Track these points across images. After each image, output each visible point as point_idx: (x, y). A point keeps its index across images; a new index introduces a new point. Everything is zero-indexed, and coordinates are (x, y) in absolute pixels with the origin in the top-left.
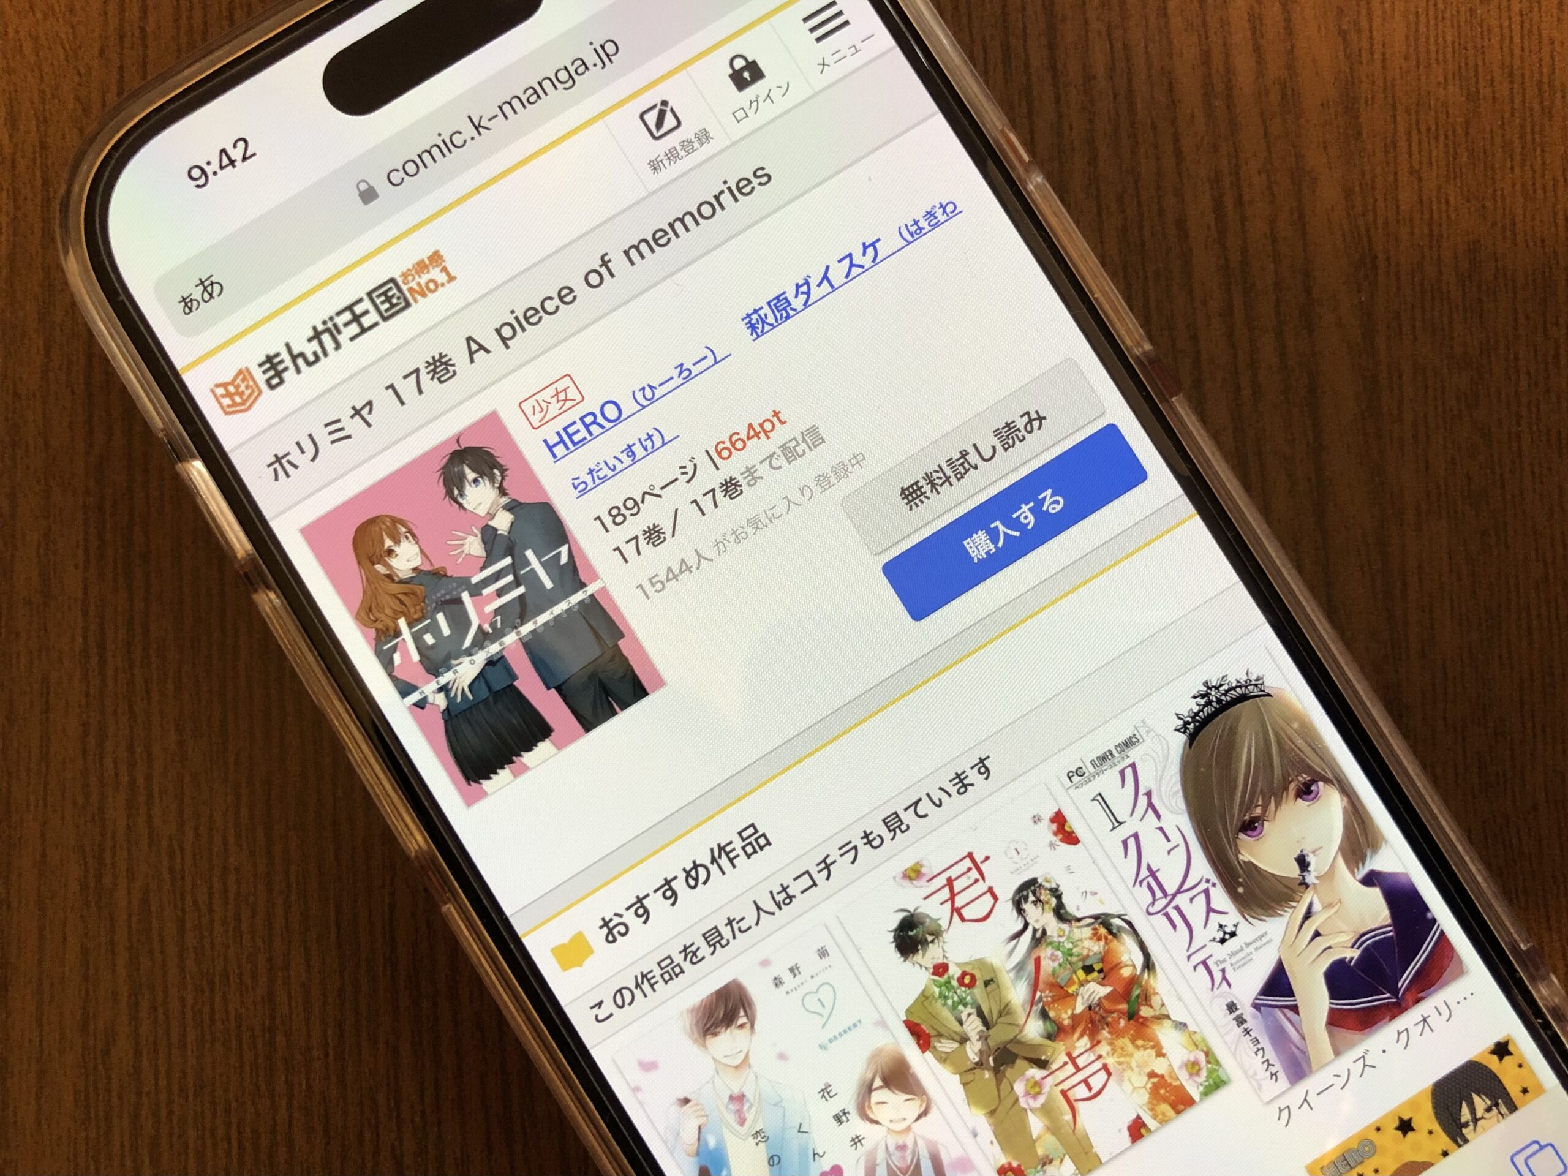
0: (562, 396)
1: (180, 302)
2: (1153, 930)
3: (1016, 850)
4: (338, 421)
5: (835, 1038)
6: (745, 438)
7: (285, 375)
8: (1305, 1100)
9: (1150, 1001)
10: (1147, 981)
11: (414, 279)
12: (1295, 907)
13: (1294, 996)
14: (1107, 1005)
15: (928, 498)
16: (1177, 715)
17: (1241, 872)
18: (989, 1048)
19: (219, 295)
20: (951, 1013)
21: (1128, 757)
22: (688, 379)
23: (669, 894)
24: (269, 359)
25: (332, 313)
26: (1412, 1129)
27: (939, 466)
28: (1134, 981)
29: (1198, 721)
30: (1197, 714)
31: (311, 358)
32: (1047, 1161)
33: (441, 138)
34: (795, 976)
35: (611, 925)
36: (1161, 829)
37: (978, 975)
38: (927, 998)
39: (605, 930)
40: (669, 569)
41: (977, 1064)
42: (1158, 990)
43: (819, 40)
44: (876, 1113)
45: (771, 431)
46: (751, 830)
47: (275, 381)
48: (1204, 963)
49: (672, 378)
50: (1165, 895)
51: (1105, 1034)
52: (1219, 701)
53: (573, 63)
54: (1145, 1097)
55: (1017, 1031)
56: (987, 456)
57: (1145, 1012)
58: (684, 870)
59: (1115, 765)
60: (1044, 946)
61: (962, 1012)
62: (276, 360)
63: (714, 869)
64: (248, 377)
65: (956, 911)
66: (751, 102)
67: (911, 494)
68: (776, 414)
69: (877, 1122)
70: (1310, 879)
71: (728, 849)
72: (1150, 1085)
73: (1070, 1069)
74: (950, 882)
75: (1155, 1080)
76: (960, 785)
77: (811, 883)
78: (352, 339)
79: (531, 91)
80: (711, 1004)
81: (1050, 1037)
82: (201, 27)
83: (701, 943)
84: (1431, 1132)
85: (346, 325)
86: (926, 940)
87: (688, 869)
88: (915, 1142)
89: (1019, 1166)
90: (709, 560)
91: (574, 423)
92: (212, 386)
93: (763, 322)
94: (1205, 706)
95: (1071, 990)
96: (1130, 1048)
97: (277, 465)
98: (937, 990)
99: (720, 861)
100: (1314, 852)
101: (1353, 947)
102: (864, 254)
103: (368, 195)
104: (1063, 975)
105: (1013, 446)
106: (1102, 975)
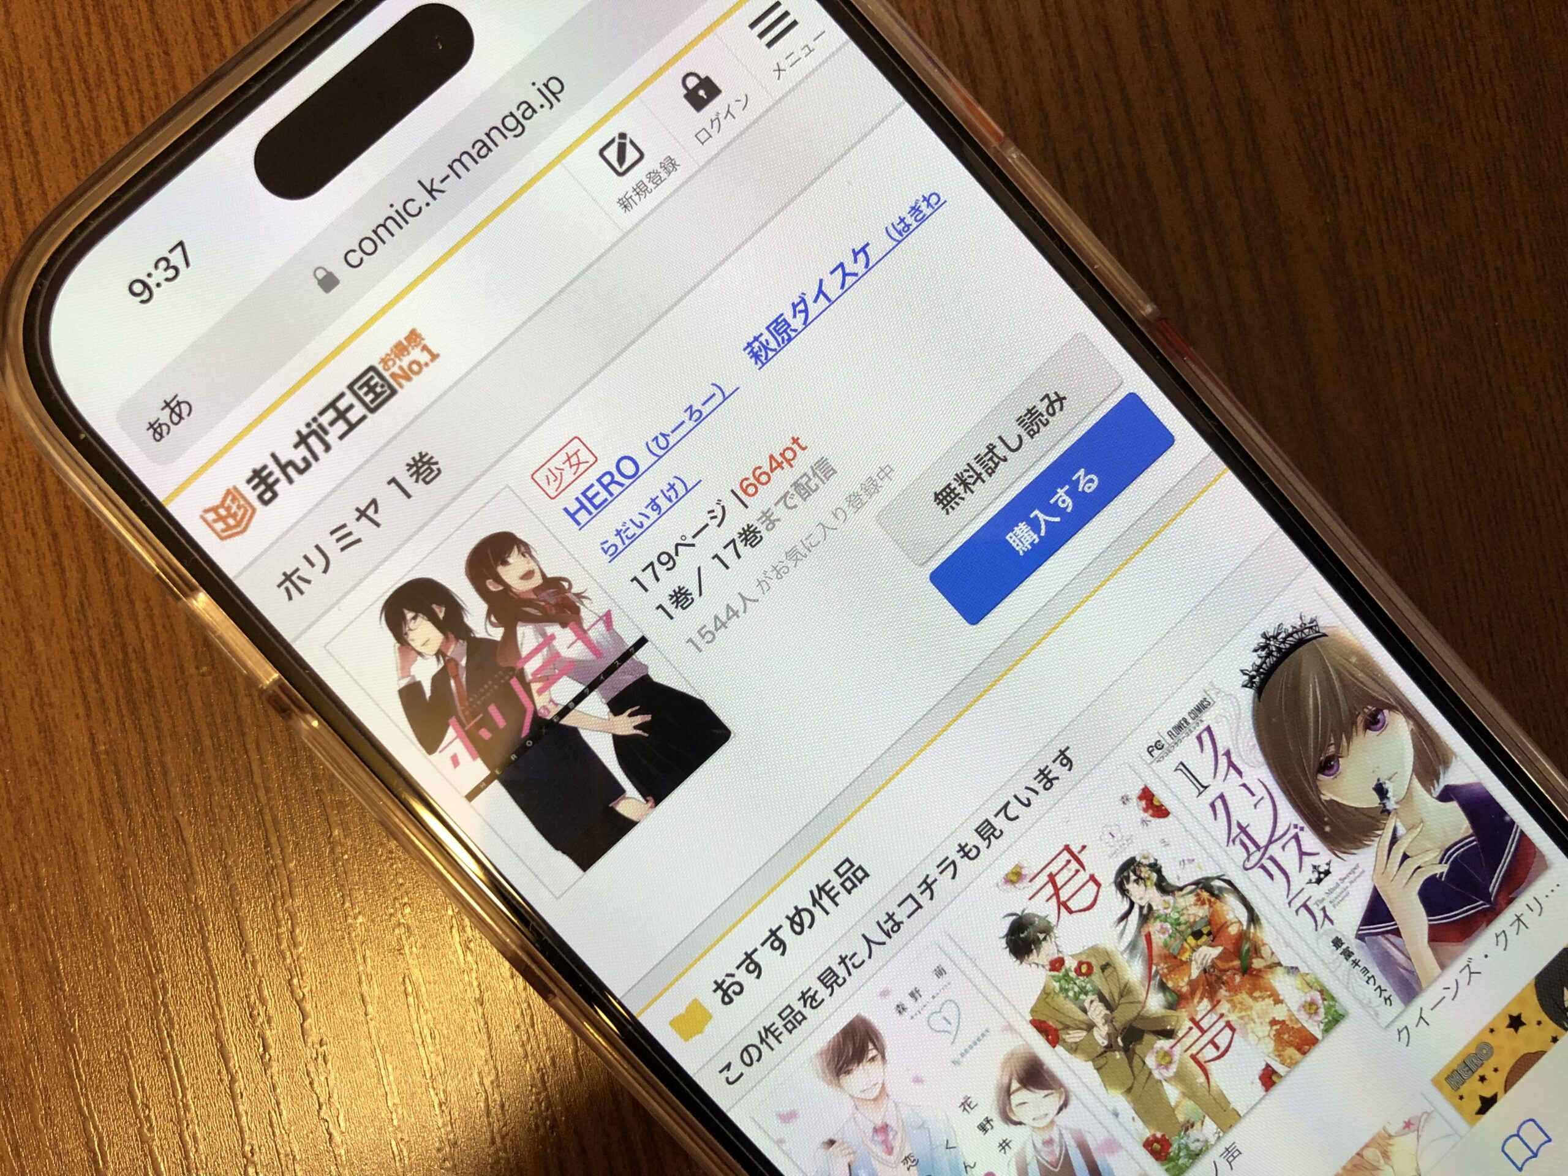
0: (574, 460)
1: (148, 429)
2: (1252, 884)
3: (1111, 834)
4: (344, 526)
5: (966, 1051)
6: (768, 471)
7: (277, 488)
8: (1421, 1017)
9: (1260, 952)
10: (1255, 933)
11: (394, 364)
12: (1381, 835)
13: (1393, 920)
14: (1220, 964)
15: (963, 499)
16: (1242, 671)
17: (1326, 812)
18: (1116, 1029)
19: (189, 415)
20: (1075, 1004)
21: (1202, 721)
22: (699, 421)
23: (776, 944)
24: (257, 473)
25: (315, 414)
26: (1523, 1024)
27: (968, 465)
28: (1242, 936)
29: (1262, 673)
30: (1260, 667)
31: (302, 465)
32: (1189, 1126)
33: (394, 208)
34: (916, 1000)
35: (725, 986)
36: (1244, 785)
37: (1094, 962)
38: (1048, 994)
39: (720, 993)
40: (716, 618)
41: (1106, 1047)
42: (1266, 940)
43: (770, 44)
44: (1018, 1114)
45: (793, 459)
46: (847, 865)
47: (267, 496)
48: (1305, 906)
49: (683, 422)
50: (1258, 847)
51: (1223, 992)
52: (1279, 650)
53: (518, 108)
54: (1271, 1044)
55: (1139, 1007)
56: (1014, 446)
57: (1257, 963)
58: (788, 917)
59: (1192, 732)
60: (1152, 920)
61: (1084, 1001)
62: (264, 474)
63: (817, 911)
64: (239, 497)
65: (1063, 905)
66: (712, 122)
67: (946, 498)
68: (795, 441)
69: (1020, 1123)
70: (1391, 805)
71: (827, 888)
72: (1273, 1032)
73: (1196, 1032)
74: (1052, 878)
75: (1278, 1027)
76: (1045, 780)
77: (915, 906)
78: (341, 437)
79: (480, 145)
80: (839, 1045)
81: (1172, 1006)
82: (92, 122)
83: (819, 986)
84: (1539, 1023)
85: (332, 423)
86: (1038, 937)
87: (791, 916)
88: (1061, 1134)
89: (1163, 1136)
90: (754, 601)
91: (592, 486)
92: (201, 513)
93: (766, 348)
94: (1266, 657)
95: (1185, 957)
96: (1249, 1001)
97: (288, 584)
98: (1057, 985)
99: (822, 902)
100: (1389, 779)
101: (1440, 863)
102: (856, 261)
103: (328, 282)
104: (1175, 945)
105: (1038, 432)
106: (1211, 937)
